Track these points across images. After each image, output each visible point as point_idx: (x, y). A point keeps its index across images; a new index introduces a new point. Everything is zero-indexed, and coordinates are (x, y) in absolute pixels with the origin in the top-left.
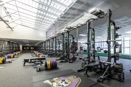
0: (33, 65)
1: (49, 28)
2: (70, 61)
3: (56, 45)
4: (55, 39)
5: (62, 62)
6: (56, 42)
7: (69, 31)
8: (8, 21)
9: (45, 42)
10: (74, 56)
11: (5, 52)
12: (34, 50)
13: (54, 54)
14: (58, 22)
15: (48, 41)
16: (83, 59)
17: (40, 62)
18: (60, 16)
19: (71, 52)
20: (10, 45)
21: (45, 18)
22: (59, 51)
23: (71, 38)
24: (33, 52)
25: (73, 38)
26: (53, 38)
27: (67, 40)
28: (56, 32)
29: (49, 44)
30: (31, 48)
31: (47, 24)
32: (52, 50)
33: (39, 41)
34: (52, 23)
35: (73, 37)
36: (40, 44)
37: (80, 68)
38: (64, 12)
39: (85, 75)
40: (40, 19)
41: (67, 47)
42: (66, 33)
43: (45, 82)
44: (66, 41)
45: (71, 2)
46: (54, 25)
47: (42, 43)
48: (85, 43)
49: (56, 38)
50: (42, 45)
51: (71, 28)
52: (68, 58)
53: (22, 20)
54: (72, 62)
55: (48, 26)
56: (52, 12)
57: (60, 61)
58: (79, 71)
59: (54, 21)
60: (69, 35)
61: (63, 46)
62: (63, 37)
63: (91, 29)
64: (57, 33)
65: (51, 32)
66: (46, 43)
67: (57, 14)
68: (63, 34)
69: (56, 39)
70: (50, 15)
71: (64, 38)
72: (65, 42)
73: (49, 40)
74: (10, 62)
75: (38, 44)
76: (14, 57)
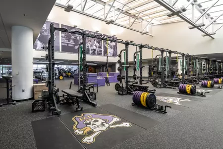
8: (203, 25)
11: (200, 76)
20: (209, 65)
74: (201, 95)
76: (212, 86)
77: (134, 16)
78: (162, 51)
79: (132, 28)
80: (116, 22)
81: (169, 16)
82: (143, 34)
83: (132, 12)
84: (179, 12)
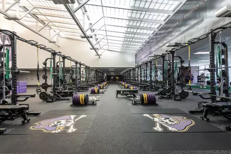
0: (125, 98)
1: (140, 49)
2: (176, 99)
3: (151, 72)
4: (149, 64)
5: (162, 98)
6: (151, 69)
7: (174, 51)
8: (97, 49)
9: (134, 69)
10: (183, 91)
12: (119, 80)
13: (148, 86)
14: (155, 37)
15: (138, 67)
16: (200, 96)
17: (132, 95)
18: (158, 28)
19: (178, 84)
21: (136, 36)
22: (157, 82)
23: (177, 61)
24: (120, 83)
25: (182, 62)
26: (146, 64)
27: (169, 65)
28: (151, 54)
29: (141, 71)
30: (117, 78)
31: (137, 44)
32: (145, 81)
33: (125, 68)
34: (144, 41)
35: (182, 60)
36: (128, 71)
37: (193, 109)
38: (164, 20)
39: (202, 119)
40: (129, 39)
41: (169, 76)
42: (168, 54)
43: (145, 115)
44: (169, 67)
45: (177, 3)
46: (148, 42)
47: (130, 70)
48: (205, 70)
49: (151, 62)
50: (130, 74)
51: (177, 45)
52: (173, 93)
53: (109, 44)
54: (180, 100)
55: (138, 46)
56: (145, 25)
57: (159, 96)
58: (192, 112)
59: (148, 37)
60: (173, 57)
61: (163, 74)
62: (164, 60)
63: (218, 45)
64: (153, 55)
65: (143, 54)
66: (135, 71)
67: (153, 26)
68: (163, 56)
69: (151, 64)
70: (142, 31)
71: (166, 62)
72: (167, 67)
73: (140, 67)
75: (124, 72)
77: (42, 22)
78: (76, 63)
79: (40, 33)
80: (20, 21)
81: (82, 37)
82: (51, 42)
83: (40, 17)
84: (88, 37)
